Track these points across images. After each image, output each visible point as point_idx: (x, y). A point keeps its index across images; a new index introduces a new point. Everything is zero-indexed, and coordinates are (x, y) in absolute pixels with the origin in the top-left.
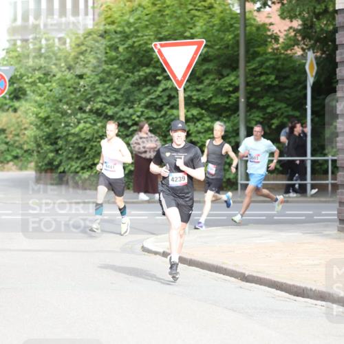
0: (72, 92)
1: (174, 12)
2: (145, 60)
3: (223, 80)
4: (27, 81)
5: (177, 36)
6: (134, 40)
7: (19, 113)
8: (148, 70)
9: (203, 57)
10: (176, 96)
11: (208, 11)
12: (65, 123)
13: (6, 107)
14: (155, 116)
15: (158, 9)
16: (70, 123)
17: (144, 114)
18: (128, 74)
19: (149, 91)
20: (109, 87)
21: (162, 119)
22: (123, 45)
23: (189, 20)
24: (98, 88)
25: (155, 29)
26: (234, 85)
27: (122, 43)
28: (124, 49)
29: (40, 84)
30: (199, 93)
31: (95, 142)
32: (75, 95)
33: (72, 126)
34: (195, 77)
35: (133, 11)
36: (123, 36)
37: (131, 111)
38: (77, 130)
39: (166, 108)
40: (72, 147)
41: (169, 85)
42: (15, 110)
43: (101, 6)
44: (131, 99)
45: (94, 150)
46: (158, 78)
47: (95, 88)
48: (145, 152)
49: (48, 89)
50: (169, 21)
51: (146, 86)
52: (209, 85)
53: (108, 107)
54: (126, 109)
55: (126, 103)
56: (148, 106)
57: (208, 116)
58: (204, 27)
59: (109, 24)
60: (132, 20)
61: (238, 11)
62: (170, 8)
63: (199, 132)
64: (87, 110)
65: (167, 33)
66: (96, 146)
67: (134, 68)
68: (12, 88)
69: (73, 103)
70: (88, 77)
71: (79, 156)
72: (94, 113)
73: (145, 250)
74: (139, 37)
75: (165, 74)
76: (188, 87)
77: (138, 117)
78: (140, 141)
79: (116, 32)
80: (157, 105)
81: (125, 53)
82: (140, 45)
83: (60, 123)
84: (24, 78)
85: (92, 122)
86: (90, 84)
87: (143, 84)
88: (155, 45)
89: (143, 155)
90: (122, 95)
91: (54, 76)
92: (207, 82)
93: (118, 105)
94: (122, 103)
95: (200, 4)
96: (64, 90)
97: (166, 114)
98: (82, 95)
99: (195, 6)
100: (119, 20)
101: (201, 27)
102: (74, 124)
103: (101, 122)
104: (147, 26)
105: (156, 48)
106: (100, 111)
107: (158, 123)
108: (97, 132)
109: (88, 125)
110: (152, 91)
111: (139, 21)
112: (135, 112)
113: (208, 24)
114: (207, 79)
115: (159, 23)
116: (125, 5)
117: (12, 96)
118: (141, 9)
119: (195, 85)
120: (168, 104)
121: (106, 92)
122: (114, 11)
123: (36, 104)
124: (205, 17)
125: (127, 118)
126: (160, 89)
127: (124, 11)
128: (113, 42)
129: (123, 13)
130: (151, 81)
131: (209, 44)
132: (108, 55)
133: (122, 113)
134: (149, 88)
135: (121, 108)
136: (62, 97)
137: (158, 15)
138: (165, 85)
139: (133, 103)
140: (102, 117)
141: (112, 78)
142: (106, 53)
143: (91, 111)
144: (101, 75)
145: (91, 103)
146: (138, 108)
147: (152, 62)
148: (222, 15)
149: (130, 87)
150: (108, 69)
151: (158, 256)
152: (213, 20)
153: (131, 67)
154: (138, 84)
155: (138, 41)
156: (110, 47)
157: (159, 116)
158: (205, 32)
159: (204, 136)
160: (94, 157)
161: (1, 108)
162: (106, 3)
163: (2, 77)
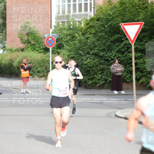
0: (84, 46)
1: (130, 9)
2: (117, 31)
4: (64, 40)
5: (131, 21)
6: (112, 22)
8: (118, 36)
9: (142, 30)
10: (131, 47)
11: (145, 9)
12: (81, 59)
13: (55, 52)
14: (121, 56)
15: (123, 8)
16: (83, 59)
17: (116, 55)
18: (109, 37)
19: (119, 45)
20: (101, 43)
21: (124, 58)
23: (137, 13)
24: (96, 44)
25: (121, 17)
27: (107, 23)
28: (107, 26)
29: (70, 42)
30: (141, 46)
31: (94, 68)
32: (86, 47)
33: (84, 61)
34: (139, 39)
35: (111, 10)
37: (111, 54)
38: (86, 62)
39: (126, 53)
40: (84, 70)
41: (127, 42)
42: (59, 54)
43: (98, 7)
44: (111, 48)
45: (94, 71)
46: (122, 39)
47: (94, 44)
48: (117, 73)
49: (73, 44)
50: (128, 14)
53: (100, 52)
55: (108, 50)
56: (118, 52)
58: (143, 16)
60: (111, 14)
62: (128, 8)
63: (141, 63)
64: (91, 54)
65: (127, 19)
66: (95, 69)
67: (112, 35)
68: (57, 44)
69: (85, 50)
70: (91, 39)
71: (87, 74)
72: (94, 55)
73: (116, 116)
74: (114, 21)
75: (126, 38)
77: (113, 56)
78: (114, 68)
80: (122, 51)
81: (108, 28)
82: (115, 24)
83: (79, 59)
85: (93, 59)
86: (92, 42)
87: (116, 42)
89: (116, 74)
90: (107, 47)
91: (76, 38)
92: (144, 41)
93: (105, 51)
94: (107, 50)
95: (141, 6)
96: (81, 44)
97: (126, 55)
98: (88, 47)
100: (105, 13)
102: (85, 59)
103: (97, 59)
104: (118, 16)
105: (122, 26)
106: (96, 54)
107: (123, 59)
108: (95, 63)
109: (91, 60)
111: (114, 14)
112: (112, 54)
113: (145, 15)
114: (145, 39)
115: (124, 14)
116: (108, 7)
117: (57, 47)
118: (115, 8)
119: (139, 42)
120: (127, 51)
121: (99, 46)
123: (68, 51)
124: (144, 12)
125: (109, 57)
126: (123, 44)
127: (108, 9)
128: (103, 23)
130: (120, 40)
131: (145, 24)
133: (106, 55)
134: (119, 44)
135: (106, 53)
136: (80, 48)
137: (123, 11)
138: (125, 42)
139: (111, 50)
140: (98, 56)
141: (102, 39)
142: (100, 28)
143: (93, 54)
144: (97, 38)
145: (93, 50)
146: (114, 53)
147: (120, 32)
148: (151, 11)
149: (110, 43)
150: (100, 35)
151: (122, 119)
152: (147, 13)
154: (113, 42)
155: (114, 23)
156: (102, 25)
157: (123, 56)
158: (144, 19)
159: (144, 65)
160: (94, 74)
161: (52, 52)
162: (100, 5)
163: (53, 39)
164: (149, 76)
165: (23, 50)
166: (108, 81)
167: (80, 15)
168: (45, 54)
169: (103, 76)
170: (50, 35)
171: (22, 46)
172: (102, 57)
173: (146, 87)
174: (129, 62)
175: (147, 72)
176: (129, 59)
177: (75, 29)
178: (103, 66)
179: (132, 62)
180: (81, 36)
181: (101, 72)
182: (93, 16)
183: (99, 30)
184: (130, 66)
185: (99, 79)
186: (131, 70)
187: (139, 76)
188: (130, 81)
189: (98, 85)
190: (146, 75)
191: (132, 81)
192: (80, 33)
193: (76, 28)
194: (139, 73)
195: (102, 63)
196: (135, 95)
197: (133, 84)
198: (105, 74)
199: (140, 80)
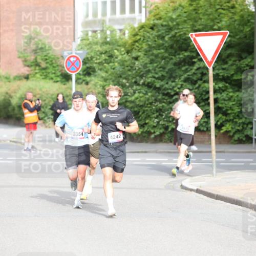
0: (129, 70)
1: (206, 10)
2: (184, 46)
3: (242, 61)
4: (96, 61)
5: (208, 28)
6: (176, 31)
7: (90, 85)
8: (186, 54)
9: (227, 44)
10: (207, 72)
11: (231, 10)
12: (124, 93)
13: (81, 81)
14: (191, 88)
15: (194, 8)
16: (128, 93)
18: (171, 57)
19: (187, 69)
20: (157, 66)
21: (196, 90)
22: (168, 35)
23: (217, 16)
24: (149, 67)
25: (191, 23)
26: (250, 65)
27: (167, 33)
28: (168, 38)
29: (105, 65)
30: (225, 71)
31: (146, 107)
32: (132, 72)
33: (129, 96)
34: (221, 59)
35: (175, 10)
36: (167, 29)
37: (173, 84)
38: (133, 98)
39: (199, 82)
41: (201, 65)
42: (87, 83)
43: (151, 5)
44: (174, 75)
45: (145, 113)
46: (194, 60)
47: (147, 67)
49: (111, 68)
50: (201, 16)
51: (184, 65)
52: (232, 65)
53: (156, 81)
54: (170, 83)
55: (170, 78)
57: (231, 88)
58: (228, 22)
59: (157, 19)
60: (174, 17)
61: (254, 10)
62: (203, 7)
63: (225, 100)
64: (141, 83)
65: (201, 27)
66: (147, 110)
67: (176, 52)
68: (85, 67)
69: (130, 78)
70: (142, 59)
72: (146, 86)
73: (183, 187)
74: (179, 29)
75: (199, 57)
76: (216, 67)
77: (179, 88)
79: (162, 25)
80: (193, 80)
81: (169, 42)
82: (180, 35)
84: (94, 59)
85: (144, 92)
86: (143, 64)
87: (183, 64)
88: (192, 35)
90: (167, 73)
91: (117, 58)
92: (230, 62)
93: (164, 80)
94: (167, 78)
95: (225, 5)
96: (124, 68)
97: (200, 86)
98: (137, 72)
99: (221, 6)
100: (164, 17)
101: (226, 21)
102: (131, 93)
103: (151, 92)
104: (185, 21)
105: (192, 37)
106: (150, 84)
108: (148, 100)
109: (141, 95)
110: (189, 70)
111: (180, 17)
112: (177, 85)
113: (231, 20)
114: (230, 60)
115: (194, 18)
116: (169, 5)
117: (85, 73)
118: (181, 8)
119: (221, 65)
120: (201, 80)
121: (155, 70)
122: (161, 10)
123: (103, 79)
124: (230, 15)
125: (170, 89)
127: (168, 10)
128: (160, 33)
129: (168, 11)
130: (189, 62)
131: (231, 34)
132: (157, 42)
133: (167, 86)
134: (187, 67)
135: (166, 82)
136: (122, 74)
137: (194, 13)
138: (199, 65)
139: (175, 78)
140: (152, 89)
141: (159, 60)
142: (155, 41)
143: (144, 84)
144: (151, 57)
145: (144, 78)
146: (179, 82)
147: (189, 48)
148: (242, 13)
149: (173, 66)
150: (156, 53)
151: (193, 192)
152: (235, 17)
153: (173, 51)
154: (178, 64)
155: (179, 32)
156: (158, 36)
157: (195, 88)
158: (229, 25)
159: (228, 103)
160: (146, 118)
161: (76, 81)
162: (154, 3)
163: (78, 59)
164: (237, 120)
165: (27, 78)
166: (170, 129)
167: (123, 19)
168: (64, 84)
169: (161, 120)
170: (72, 53)
171: (25, 71)
172: (159, 89)
173: (233, 138)
174: (204, 98)
175: (233, 115)
176: (204, 93)
177: (113, 43)
178: (160, 105)
179: (208, 98)
180: (124, 54)
181: (158, 114)
182: (143, 21)
183: (154, 45)
184: (205, 104)
185: (154, 127)
186: (208, 111)
187: (221, 121)
188: (205, 129)
189: (153, 136)
190: (233, 120)
191: (209, 130)
192: (123, 49)
193: (117, 41)
194: (220, 115)
195: (159, 99)
196: (214, 153)
197: (210, 135)
198: (164, 118)
199: (223, 128)
